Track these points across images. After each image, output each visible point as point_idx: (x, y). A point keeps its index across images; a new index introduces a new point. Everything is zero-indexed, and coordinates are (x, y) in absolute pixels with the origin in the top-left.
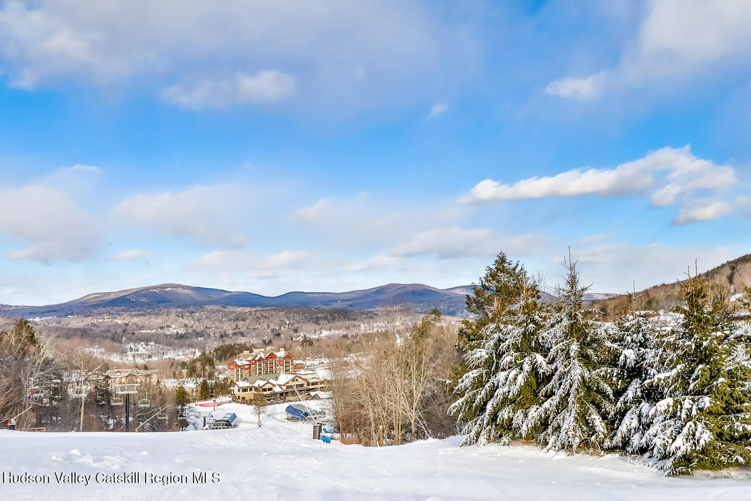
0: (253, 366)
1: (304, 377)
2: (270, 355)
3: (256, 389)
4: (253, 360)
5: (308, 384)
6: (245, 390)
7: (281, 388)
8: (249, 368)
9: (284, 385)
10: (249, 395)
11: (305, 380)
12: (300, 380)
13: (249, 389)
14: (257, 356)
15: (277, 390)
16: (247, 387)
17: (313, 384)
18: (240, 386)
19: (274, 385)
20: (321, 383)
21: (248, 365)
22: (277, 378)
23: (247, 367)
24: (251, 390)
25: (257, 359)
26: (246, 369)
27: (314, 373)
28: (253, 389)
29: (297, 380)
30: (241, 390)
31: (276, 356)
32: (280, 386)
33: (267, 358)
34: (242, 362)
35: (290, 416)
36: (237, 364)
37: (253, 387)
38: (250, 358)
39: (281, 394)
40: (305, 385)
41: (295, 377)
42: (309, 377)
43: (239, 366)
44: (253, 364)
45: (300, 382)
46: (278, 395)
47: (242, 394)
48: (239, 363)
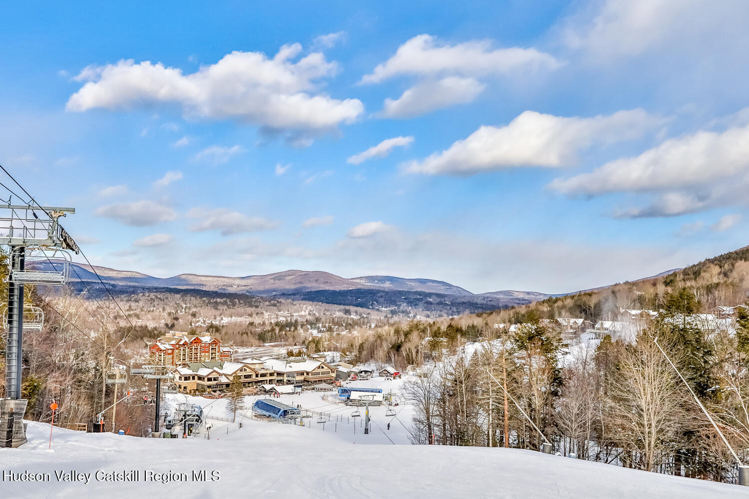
0: (177, 351)
1: (252, 367)
2: (195, 340)
3: (200, 378)
4: (177, 344)
5: (257, 376)
6: (186, 379)
7: (227, 378)
8: (172, 353)
9: (231, 375)
10: (192, 384)
11: (253, 370)
12: (248, 370)
13: (191, 377)
14: (181, 340)
15: (224, 380)
16: (190, 374)
17: (263, 375)
18: (182, 373)
19: (220, 375)
20: (271, 374)
21: (171, 349)
22: (221, 367)
23: (170, 351)
24: (194, 378)
25: (181, 343)
26: (169, 354)
27: (262, 363)
28: (196, 377)
29: (245, 370)
30: (183, 378)
31: (201, 341)
32: (225, 375)
33: (192, 342)
34: (165, 346)
35: (260, 412)
36: (159, 348)
37: (197, 375)
38: (173, 342)
39: (228, 385)
40: (254, 377)
41: (243, 366)
42: (257, 367)
43: (161, 350)
44: (177, 349)
45: (248, 372)
46: (224, 387)
47: (183, 383)
48: (162, 347)
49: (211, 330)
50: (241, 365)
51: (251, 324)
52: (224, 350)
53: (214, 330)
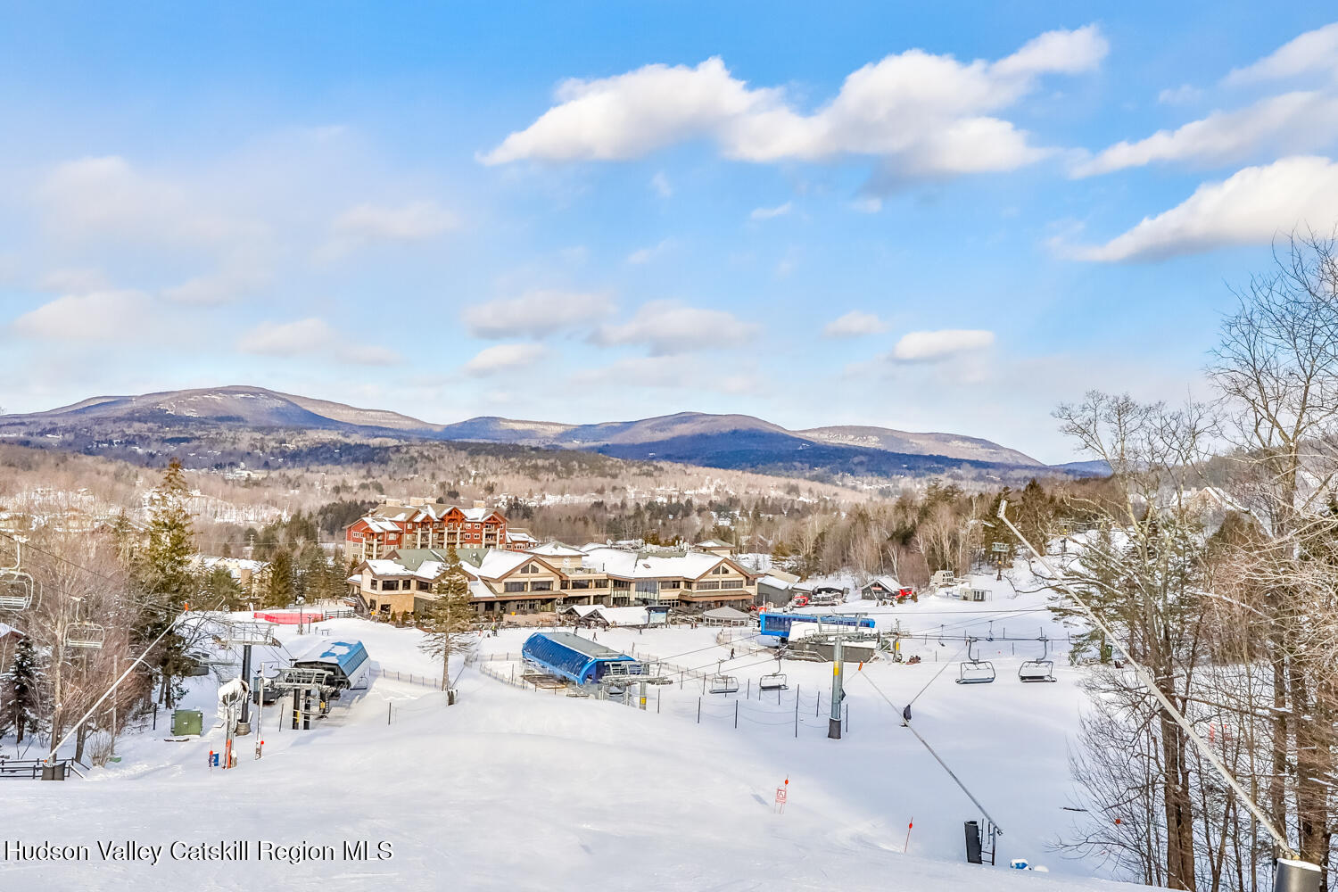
0: (409, 537)
1: (555, 564)
2: (450, 513)
3: (424, 586)
4: (407, 522)
5: (564, 586)
6: (389, 585)
7: (490, 588)
8: (399, 541)
9: (499, 580)
10: (402, 600)
11: (557, 571)
12: (542, 570)
13: (401, 583)
14: (418, 512)
15: (480, 591)
16: (397, 576)
17: (577, 585)
18: (377, 571)
19: (471, 578)
20: (599, 584)
21: (395, 532)
22: (478, 561)
23: (392, 537)
24: (407, 585)
25: (419, 519)
26: (390, 543)
27: (580, 556)
28: (413, 584)
29: (535, 570)
30: (380, 584)
31: (463, 519)
32: (486, 581)
33: (442, 519)
34: (381, 524)
36: (368, 529)
37: (414, 577)
38: (401, 517)
39: (490, 605)
40: (556, 587)
41: (529, 561)
42: (566, 565)
43: (373, 534)
44: (409, 532)
45: (543, 575)
46: (482, 607)
47: (382, 596)
48: (375, 528)
49: (514, 513)
50: (525, 557)
51: (599, 505)
52: (514, 539)
53: (521, 513)
